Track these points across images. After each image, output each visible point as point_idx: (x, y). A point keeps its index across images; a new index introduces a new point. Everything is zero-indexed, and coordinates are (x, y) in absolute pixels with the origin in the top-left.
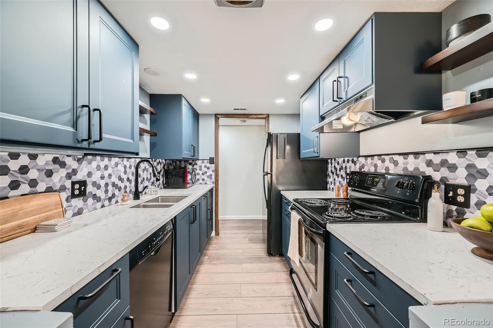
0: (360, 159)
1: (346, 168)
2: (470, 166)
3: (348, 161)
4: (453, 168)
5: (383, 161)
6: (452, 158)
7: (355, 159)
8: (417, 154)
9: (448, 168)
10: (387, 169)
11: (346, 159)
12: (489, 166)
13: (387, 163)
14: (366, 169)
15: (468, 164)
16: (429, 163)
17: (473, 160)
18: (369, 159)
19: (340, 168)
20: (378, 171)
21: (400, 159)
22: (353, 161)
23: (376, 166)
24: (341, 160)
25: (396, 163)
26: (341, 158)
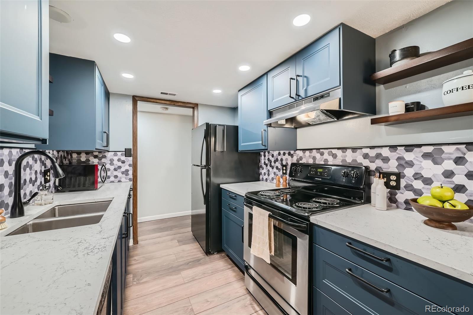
0: (297, 152)
1: (282, 160)
2: (400, 158)
3: (284, 154)
4: (386, 160)
5: (322, 154)
6: (385, 152)
7: (292, 152)
8: (354, 149)
9: (382, 160)
10: (326, 160)
11: (282, 152)
12: (414, 159)
13: (326, 156)
14: (304, 161)
15: (398, 157)
16: (366, 156)
17: (402, 154)
18: (307, 153)
19: (274, 160)
20: (317, 162)
21: (339, 153)
22: (289, 154)
23: (314, 158)
24: (277, 152)
25: (335, 156)
26: (276, 151)
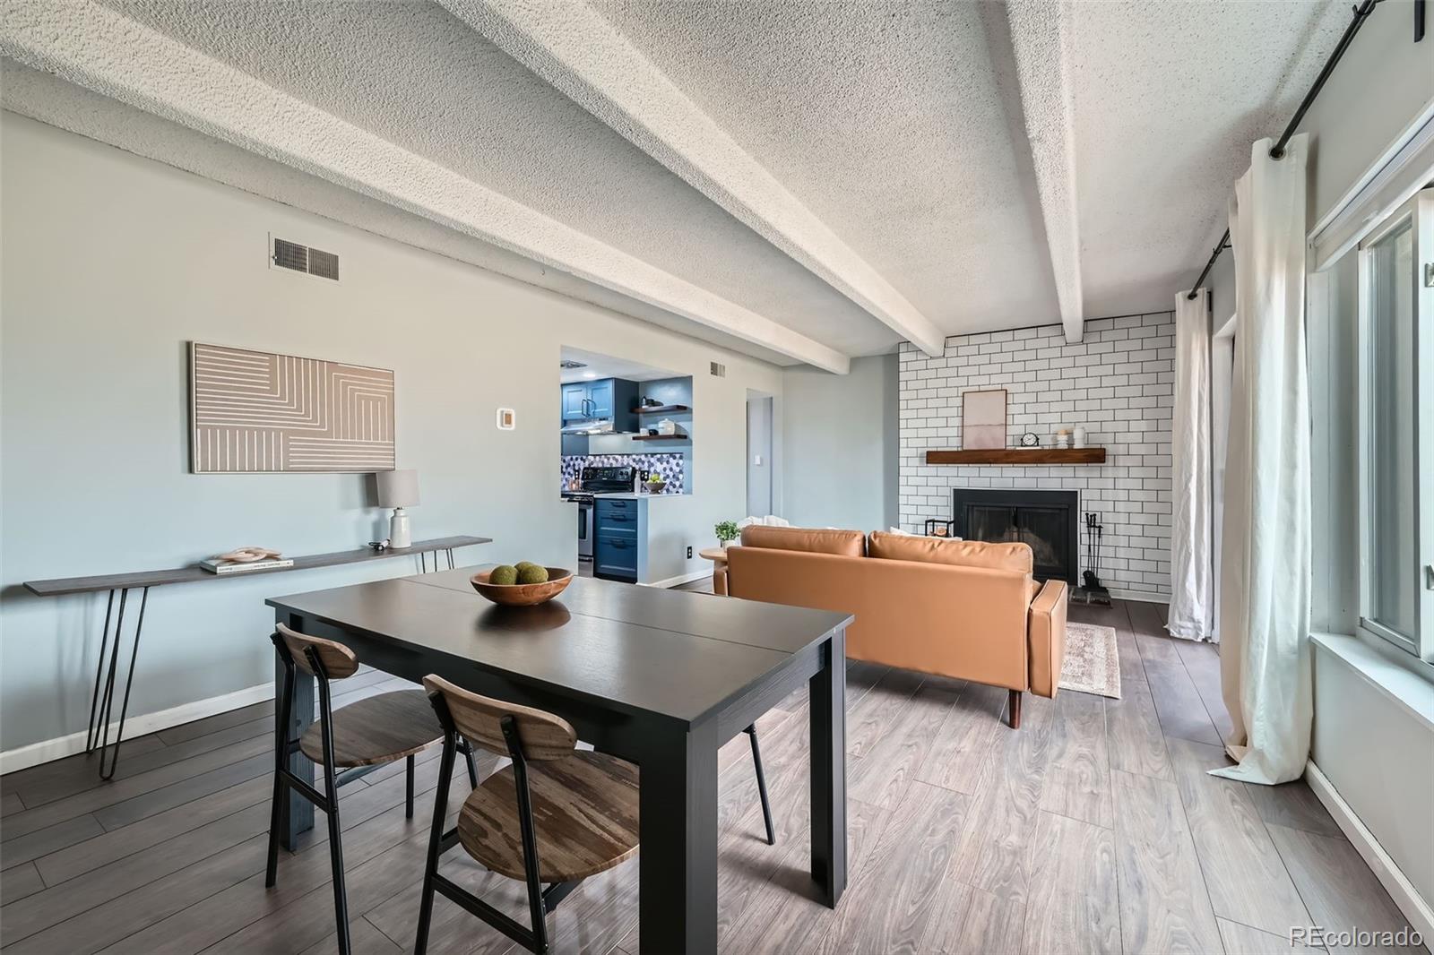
0: (589, 457)
1: (574, 465)
3: (577, 459)
4: (643, 462)
5: (609, 459)
6: (643, 458)
7: (584, 457)
8: (628, 455)
10: (611, 464)
11: (574, 457)
13: (611, 461)
14: (594, 465)
16: (634, 460)
18: (598, 458)
20: (605, 466)
21: (619, 458)
22: (582, 459)
23: (603, 462)
24: (569, 457)
25: (617, 460)
